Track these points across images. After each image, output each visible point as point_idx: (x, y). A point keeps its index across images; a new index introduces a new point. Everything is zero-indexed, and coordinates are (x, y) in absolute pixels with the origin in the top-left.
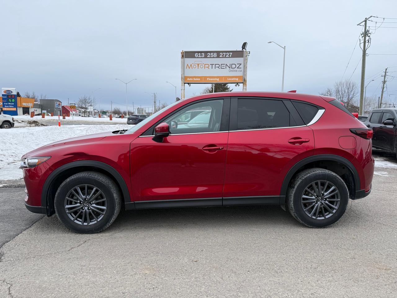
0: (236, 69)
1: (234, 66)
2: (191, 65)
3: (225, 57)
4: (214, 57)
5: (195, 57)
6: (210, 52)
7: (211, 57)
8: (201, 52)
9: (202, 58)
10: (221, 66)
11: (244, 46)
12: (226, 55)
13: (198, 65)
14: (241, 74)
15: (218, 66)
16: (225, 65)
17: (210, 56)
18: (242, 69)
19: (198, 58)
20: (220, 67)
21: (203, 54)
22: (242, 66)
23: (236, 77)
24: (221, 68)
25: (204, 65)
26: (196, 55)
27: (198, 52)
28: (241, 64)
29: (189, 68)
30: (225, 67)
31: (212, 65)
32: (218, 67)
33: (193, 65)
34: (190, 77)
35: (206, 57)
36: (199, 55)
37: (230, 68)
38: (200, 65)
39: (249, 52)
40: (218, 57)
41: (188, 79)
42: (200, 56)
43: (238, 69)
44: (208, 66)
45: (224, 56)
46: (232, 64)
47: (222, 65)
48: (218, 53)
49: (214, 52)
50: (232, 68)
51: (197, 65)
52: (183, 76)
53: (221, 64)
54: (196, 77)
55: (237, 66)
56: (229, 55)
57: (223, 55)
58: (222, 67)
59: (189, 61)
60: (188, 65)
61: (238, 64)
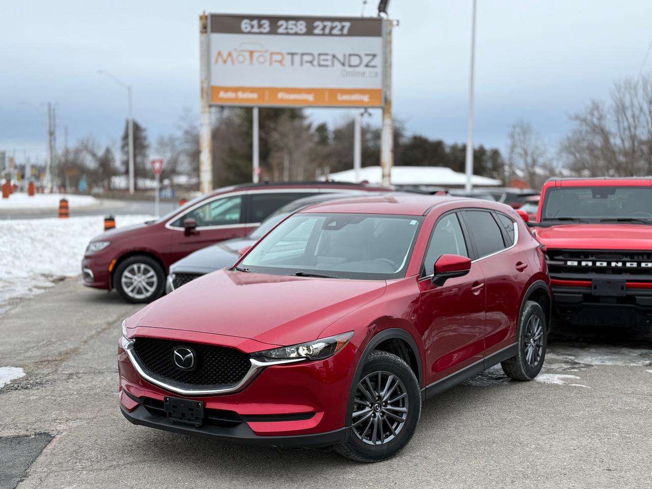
0: (362, 69)
1: (355, 61)
2: (230, 54)
3: (330, 34)
4: (296, 34)
5: (239, 31)
6: (287, 19)
7: (288, 34)
8: (260, 18)
9: (261, 33)
10: (317, 60)
11: (382, 6)
12: (332, 28)
13: (251, 53)
14: (375, 83)
15: (309, 58)
16: (329, 57)
17: (286, 28)
18: (379, 70)
19: (250, 33)
20: (315, 63)
21: (266, 23)
22: (378, 61)
23: (362, 92)
24: (320, 65)
25: (267, 55)
26: (245, 25)
27: (251, 18)
28: (374, 56)
29: (225, 62)
30: (329, 63)
31: (293, 54)
32: (311, 62)
33: (235, 55)
34: (226, 90)
35: (273, 31)
36: (252, 27)
37: (343, 64)
38: (255, 55)
39: (398, 21)
40: (310, 32)
41: (222, 94)
42: (256, 30)
43: (368, 70)
44: (279, 57)
45: (327, 31)
46: (350, 55)
47: (322, 57)
48: (310, 21)
49: (296, 19)
50: (350, 66)
51: (247, 55)
52: (205, 85)
53: (320, 55)
54: (244, 90)
55: (366, 60)
56: (342, 29)
57: (324, 27)
58: (322, 63)
59: (223, 41)
60: (219, 54)
61: (367, 55)
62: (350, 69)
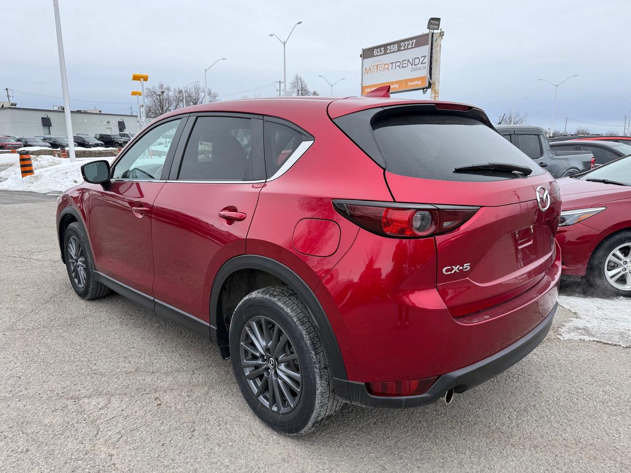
0: (420, 65)
1: (417, 61)
3: (408, 49)
4: (394, 52)
5: (373, 56)
6: (390, 44)
7: (391, 53)
8: (380, 47)
9: (381, 55)
10: (401, 65)
12: (408, 45)
13: (377, 66)
14: (424, 73)
15: (399, 64)
16: (407, 62)
17: (390, 50)
18: (426, 65)
19: (377, 56)
20: (401, 66)
21: (382, 49)
22: (427, 60)
23: (418, 79)
24: (403, 67)
25: (383, 66)
26: (374, 53)
28: (426, 56)
29: (368, 73)
30: (407, 65)
31: (392, 63)
32: (399, 66)
33: (371, 69)
34: (368, 87)
35: (385, 53)
36: (378, 52)
37: (412, 65)
38: (379, 67)
40: (399, 49)
41: (366, 90)
43: (422, 66)
44: (387, 66)
46: (415, 58)
47: (404, 62)
48: (398, 43)
49: (393, 43)
50: (415, 65)
54: (373, 86)
55: (421, 59)
56: (412, 44)
57: (405, 45)
58: (404, 65)
59: (367, 63)
60: (366, 69)
61: (422, 57)
62: (414, 67)
